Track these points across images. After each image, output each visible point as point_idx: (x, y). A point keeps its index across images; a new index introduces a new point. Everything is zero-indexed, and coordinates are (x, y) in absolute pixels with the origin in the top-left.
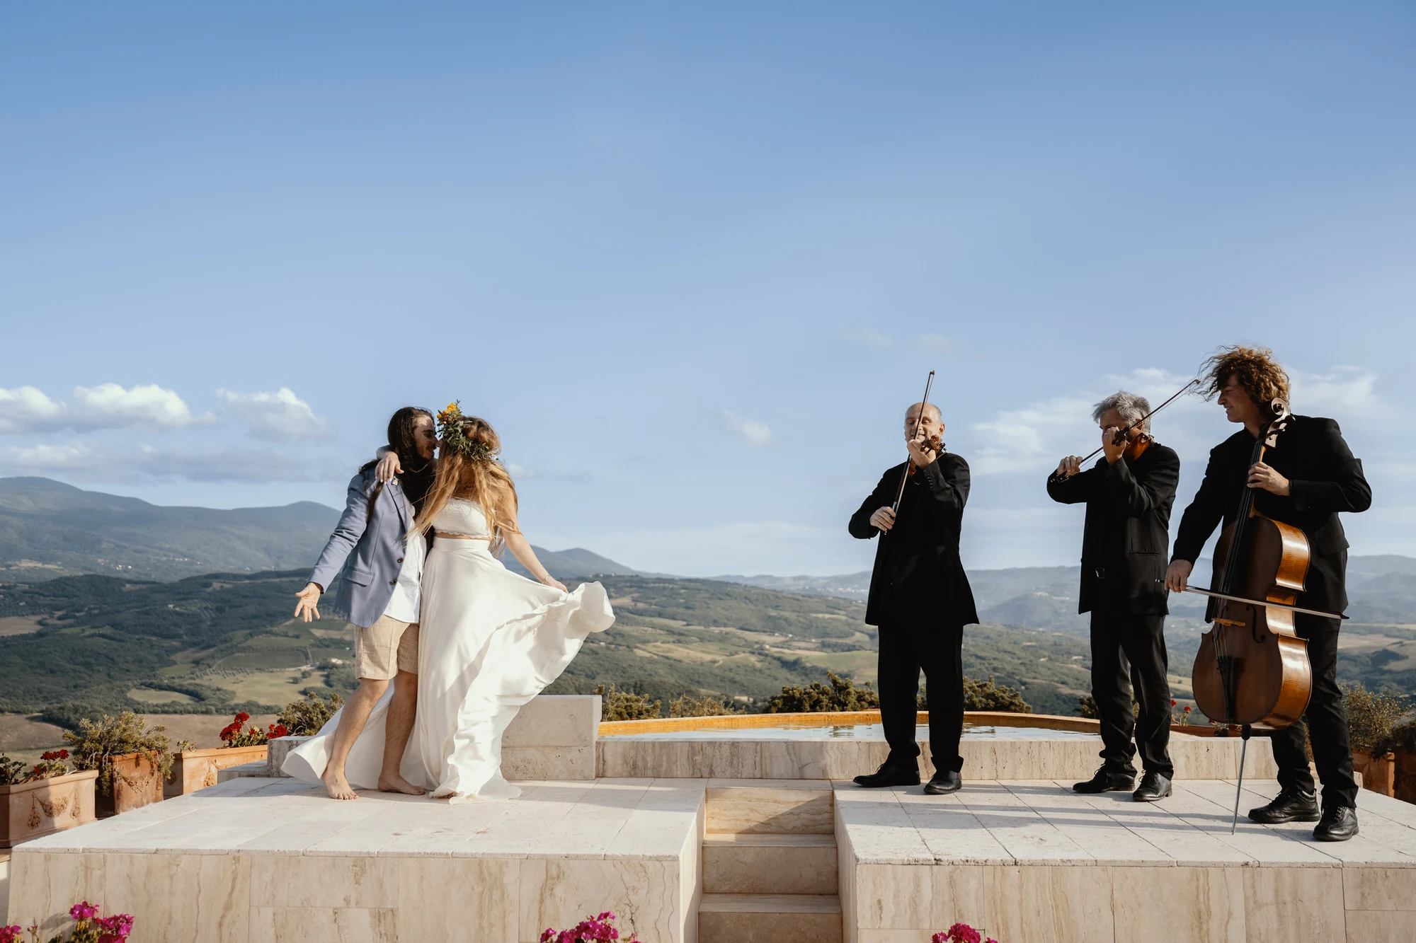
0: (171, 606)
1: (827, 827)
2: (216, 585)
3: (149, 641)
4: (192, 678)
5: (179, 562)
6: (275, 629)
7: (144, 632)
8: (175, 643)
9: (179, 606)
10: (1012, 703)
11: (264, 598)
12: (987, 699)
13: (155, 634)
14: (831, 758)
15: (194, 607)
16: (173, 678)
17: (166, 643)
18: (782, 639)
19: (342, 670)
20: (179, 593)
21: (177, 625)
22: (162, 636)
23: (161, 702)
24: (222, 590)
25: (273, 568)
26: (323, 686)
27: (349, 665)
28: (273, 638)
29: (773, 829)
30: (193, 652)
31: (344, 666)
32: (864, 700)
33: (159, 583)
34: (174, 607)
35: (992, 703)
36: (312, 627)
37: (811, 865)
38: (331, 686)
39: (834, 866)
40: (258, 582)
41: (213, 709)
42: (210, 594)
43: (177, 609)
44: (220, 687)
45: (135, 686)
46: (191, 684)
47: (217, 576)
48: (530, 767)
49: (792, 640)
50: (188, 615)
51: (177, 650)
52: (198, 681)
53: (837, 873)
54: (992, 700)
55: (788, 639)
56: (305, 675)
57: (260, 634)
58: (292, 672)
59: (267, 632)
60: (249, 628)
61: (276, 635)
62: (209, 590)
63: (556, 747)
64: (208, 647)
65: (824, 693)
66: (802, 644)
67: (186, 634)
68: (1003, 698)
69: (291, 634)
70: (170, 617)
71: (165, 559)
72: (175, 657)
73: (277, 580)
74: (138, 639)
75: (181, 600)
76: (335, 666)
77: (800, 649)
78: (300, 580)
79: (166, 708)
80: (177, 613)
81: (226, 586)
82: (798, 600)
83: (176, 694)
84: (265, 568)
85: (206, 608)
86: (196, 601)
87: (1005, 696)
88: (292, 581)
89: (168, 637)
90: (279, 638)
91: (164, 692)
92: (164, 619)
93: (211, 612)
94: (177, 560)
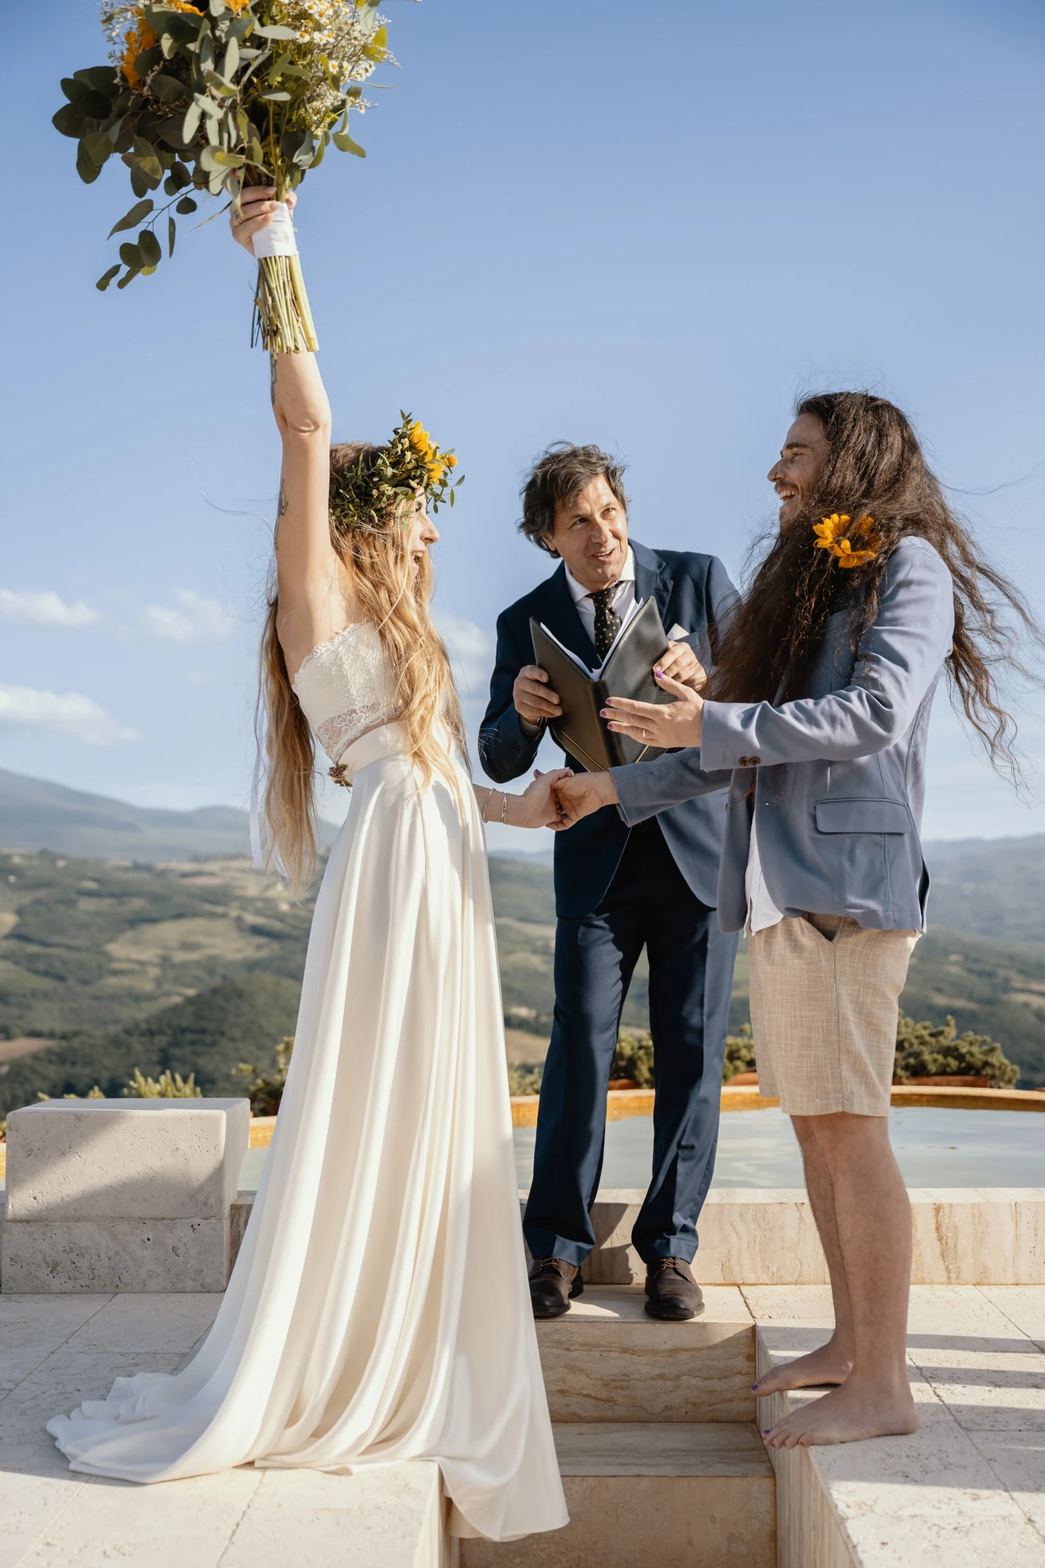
1: (740, 1407)
10: (986, 1064)
12: (945, 1056)
14: (740, 1238)
29: (619, 1411)
32: (739, 1058)
35: (953, 1063)
37: (713, 1519)
39: (768, 1519)
48: (83, 1263)
53: (774, 1536)
54: (956, 1058)
63: (142, 1221)
68: (972, 1055)
87: (975, 1049)
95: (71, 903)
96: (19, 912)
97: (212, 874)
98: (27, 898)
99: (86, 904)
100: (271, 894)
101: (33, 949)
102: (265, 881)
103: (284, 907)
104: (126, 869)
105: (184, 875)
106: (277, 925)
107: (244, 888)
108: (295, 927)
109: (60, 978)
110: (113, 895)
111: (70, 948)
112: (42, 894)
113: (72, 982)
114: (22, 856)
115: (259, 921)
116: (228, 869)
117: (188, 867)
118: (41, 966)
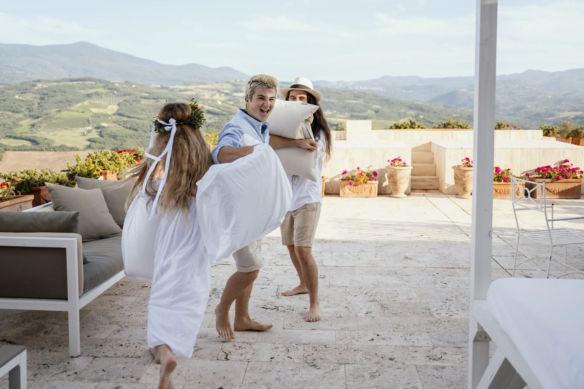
0: (17, 97)
1: (429, 150)
2: (39, 85)
3: (7, 114)
4: (32, 133)
5: (18, 73)
6: (71, 108)
7: (4, 110)
8: (20, 115)
9: (21, 96)
11: (65, 92)
13: (10, 111)
15: (29, 97)
16: (22, 133)
17: (16, 116)
18: (331, 113)
19: (107, 129)
20: (20, 90)
21: (21, 106)
22: (13, 112)
23: (17, 145)
24: (43, 89)
25: (67, 77)
26: (99, 137)
27: (111, 126)
28: (71, 113)
30: (30, 120)
31: (108, 127)
33: (9, 85)
34: (19, 97)
36: (91, 107)
38: (103, 137)
40: (61, 84)
41: (44, 149)
42: (37, 90)
43: (20, 98)
44: (46, 137)
45: (3, 138)
46: (31, 136)
47: (39, 81)
49: (336, 113)
50: (26, 101)
51: (21, 119)
52: (34, 135)
53: (433, 158)
55: (334, 113)
56: (89, 131)
57: (64, 111)
58: (81, 130)
59: (68, 110)
60: (59, 108)
61: (72, 111)
62: (36, 88)
64: (38, 117)
65: (408, 124)
66: (341, 116)
67: (26, 111)
69: (80, 111)
70: (17, 102)
71: (11, 72)
72: (21, 123)
73: (71, 83)
74: (2, 114)
75: (22, 93)
76: (103, 127)
77: (340, 118)
78: (83, 83)
79: (20, 148)
80: (20, 100)
81: (45, 86)
82: (339, 93)
83: (24, 141)
84: (63, 77)
85: (35, 98)
86: (29, 94)
88: (78, 84)
89: (17, 112)
90: (74, 113)
91: (18, 140)
92: (14, 103)
93: (38, 99)
94: (17, 72)
95: (139, 101)
96: (119, 105)
97: (192, 90)
98: (121, 100)
99: (144, 102)
100: (214, 97)
101: (125, 119)
102: (212, 93)
103: (219, 103)
104: (158, 88)
105: (180, 91)
106: (217, 110)
107: (204, 96)
108: (223, 111)
109: (136, 130)
110: (154, 99)
111: (138, 118)
112: (127, 97)
113: (140, 131)
114: (119, 83)
115: (210, 108)
116: (198, 88)
117: (182, 87)
118: (129, 126)
